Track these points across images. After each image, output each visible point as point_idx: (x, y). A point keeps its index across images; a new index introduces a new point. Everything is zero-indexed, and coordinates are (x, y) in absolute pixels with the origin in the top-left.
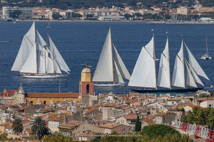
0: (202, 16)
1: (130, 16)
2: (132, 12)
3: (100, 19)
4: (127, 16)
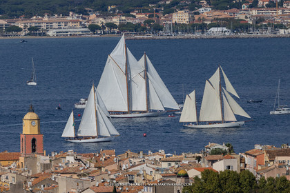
0: (212, 25)
2: (100, 21)
3: (51, 33)
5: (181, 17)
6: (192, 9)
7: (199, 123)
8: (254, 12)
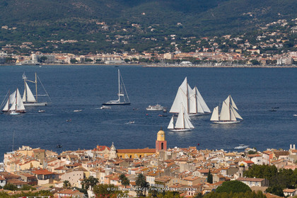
1: (129, 61)
2: (130, 57)
3: (106, 62)
4: (127, 61)
5: (168, 56)
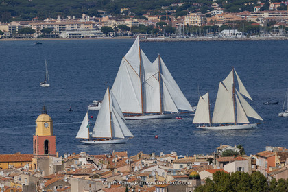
0: (224, 28)
1: (112, 31)
2: (113, 23)
3: (64, 35)
4: (106, 30)
5: (193, 19)
6: (204, 11)
7: (212, 124)
8: (266, 15)
